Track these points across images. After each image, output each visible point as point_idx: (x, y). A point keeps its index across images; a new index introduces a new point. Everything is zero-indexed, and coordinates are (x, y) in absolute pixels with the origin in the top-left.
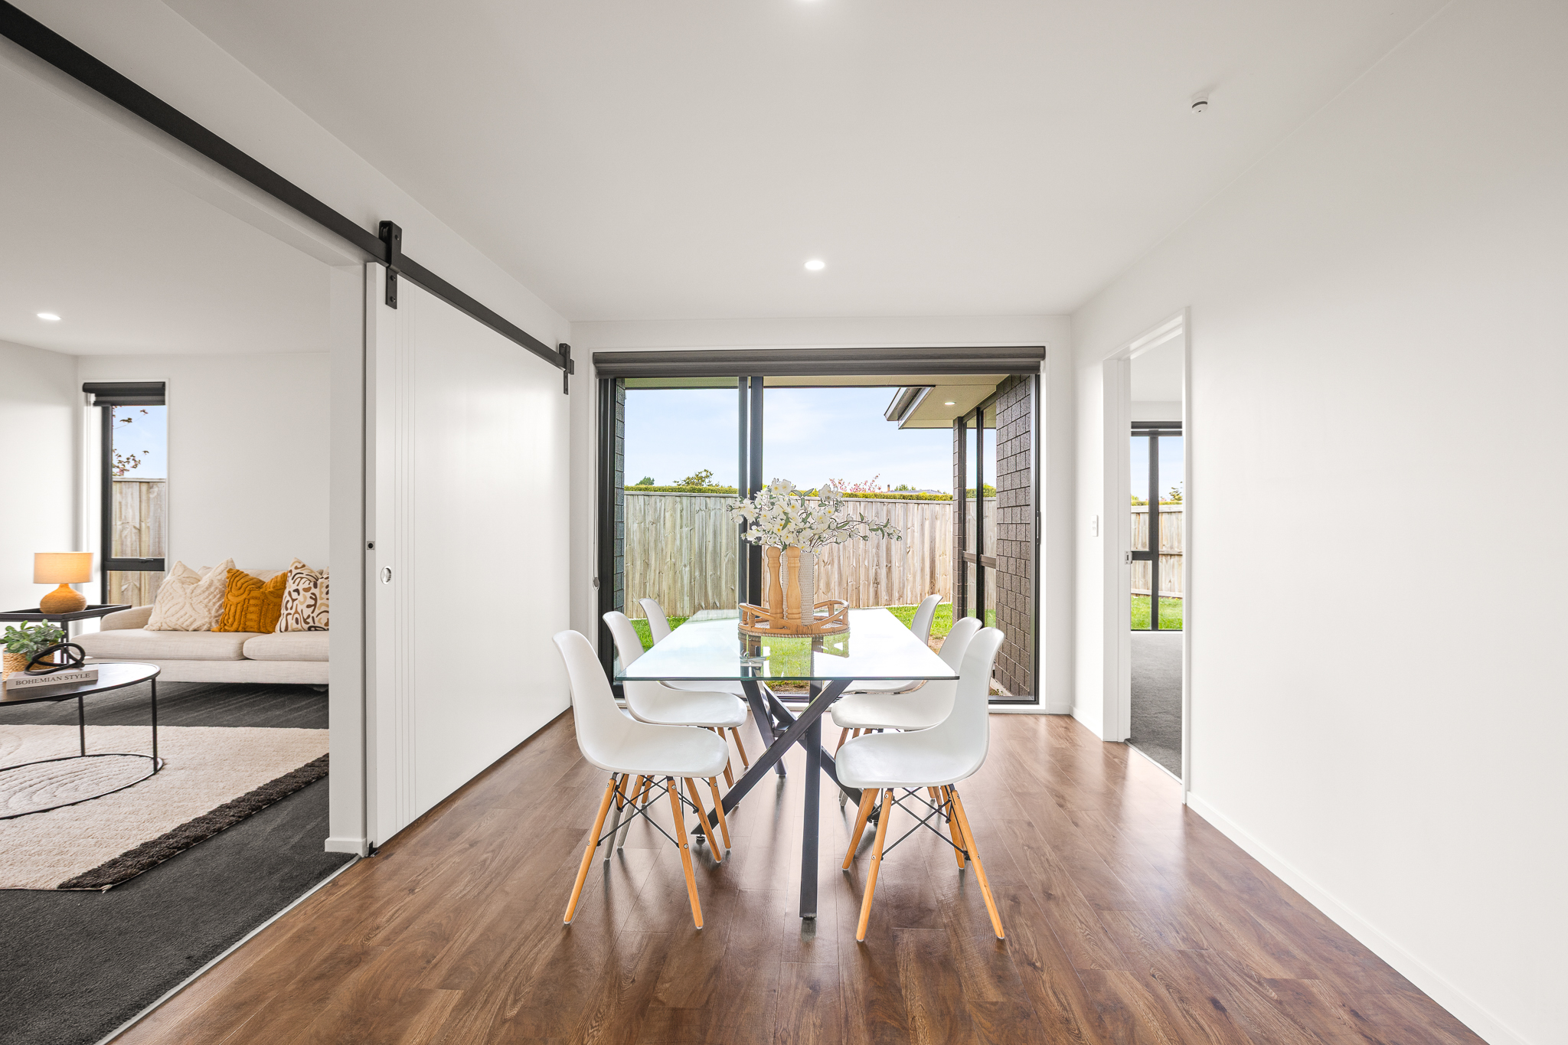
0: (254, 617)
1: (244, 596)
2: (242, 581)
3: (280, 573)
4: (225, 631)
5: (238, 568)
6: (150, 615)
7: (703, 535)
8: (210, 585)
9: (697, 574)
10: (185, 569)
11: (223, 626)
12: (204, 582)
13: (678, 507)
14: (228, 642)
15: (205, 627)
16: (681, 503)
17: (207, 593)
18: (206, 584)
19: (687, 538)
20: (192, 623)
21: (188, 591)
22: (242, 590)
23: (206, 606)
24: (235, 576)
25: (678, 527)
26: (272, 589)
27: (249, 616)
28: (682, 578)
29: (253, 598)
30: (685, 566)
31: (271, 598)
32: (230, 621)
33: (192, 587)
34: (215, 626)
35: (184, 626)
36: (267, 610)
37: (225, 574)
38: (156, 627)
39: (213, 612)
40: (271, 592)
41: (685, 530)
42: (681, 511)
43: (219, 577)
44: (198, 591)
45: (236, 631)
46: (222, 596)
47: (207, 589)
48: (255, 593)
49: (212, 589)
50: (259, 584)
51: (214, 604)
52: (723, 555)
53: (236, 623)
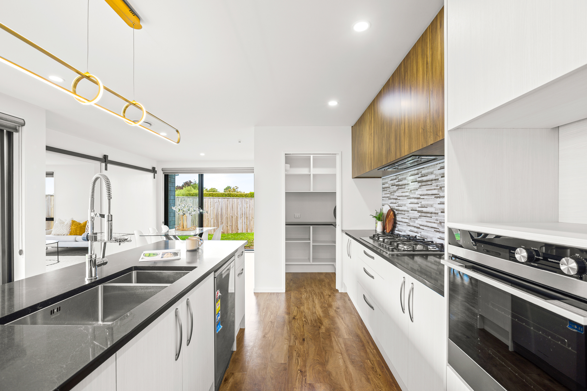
0: (78, 232)
1: (76, 227)
2: (75, 223)
3: (85, 221)
4: (71, 235)
5: (74, 220)
6: (52, 232)
7: (218, 210)
8: (67, 224)
9: (216, 221)
10: (61, 220)
11: (71, 234)
12: (66, 223)
13: (209, 201)
14: (73, 237)
15: (66, 234)
16: (210, 200)
17: (66, 226)
18: (66, 224)
19: (212, 210)
20: (63, 233)
21: (62, 226)
22: (75, 225)
23: (66, 229)
24: (73, 222)
25: (209, 207)
26: (83, 225)
27: (77, 231)
28: (211, 223)
29: (78, 227)
30: (212, 219)
31: (83, 227)
32: (73, 233)
33: (63, 224)
34: (68, 234)
35: (61, 234)
36: (82, 230)
37: (71, 221)
38: (54, 234)
39: (68, 231)
40: (83, 226)
41: (212, 208)
42: (210, 203)
43: (69, 222)
44: (64, 225)
45: (74, 235)
46: (70, 227)
47: (66, 225)
48: (79, 226)
49: (68, 225)
50: (80, 224)
51: (68, 229)
52: (224, 216)
53: (74, 233)
